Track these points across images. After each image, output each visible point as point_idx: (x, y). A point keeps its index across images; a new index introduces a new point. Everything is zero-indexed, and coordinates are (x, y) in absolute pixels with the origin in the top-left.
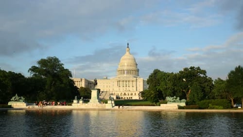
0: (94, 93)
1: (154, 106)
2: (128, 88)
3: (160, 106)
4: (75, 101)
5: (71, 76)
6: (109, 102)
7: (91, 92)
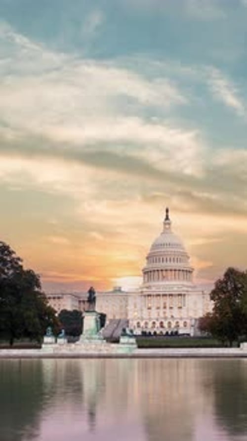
0: (89, 322)
1: (226, 346)
2: (168, 310)
3: (239, 346)
4: (47, 339)
5: (39, 286)
6: (123, 340)
7: (83, 318)
